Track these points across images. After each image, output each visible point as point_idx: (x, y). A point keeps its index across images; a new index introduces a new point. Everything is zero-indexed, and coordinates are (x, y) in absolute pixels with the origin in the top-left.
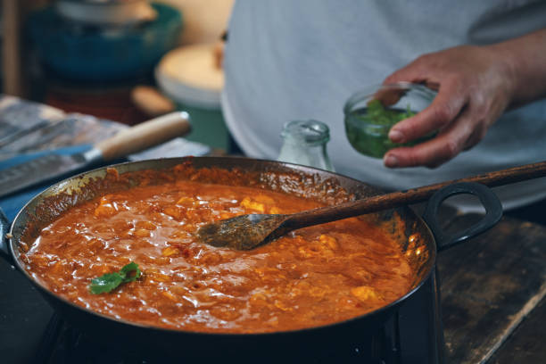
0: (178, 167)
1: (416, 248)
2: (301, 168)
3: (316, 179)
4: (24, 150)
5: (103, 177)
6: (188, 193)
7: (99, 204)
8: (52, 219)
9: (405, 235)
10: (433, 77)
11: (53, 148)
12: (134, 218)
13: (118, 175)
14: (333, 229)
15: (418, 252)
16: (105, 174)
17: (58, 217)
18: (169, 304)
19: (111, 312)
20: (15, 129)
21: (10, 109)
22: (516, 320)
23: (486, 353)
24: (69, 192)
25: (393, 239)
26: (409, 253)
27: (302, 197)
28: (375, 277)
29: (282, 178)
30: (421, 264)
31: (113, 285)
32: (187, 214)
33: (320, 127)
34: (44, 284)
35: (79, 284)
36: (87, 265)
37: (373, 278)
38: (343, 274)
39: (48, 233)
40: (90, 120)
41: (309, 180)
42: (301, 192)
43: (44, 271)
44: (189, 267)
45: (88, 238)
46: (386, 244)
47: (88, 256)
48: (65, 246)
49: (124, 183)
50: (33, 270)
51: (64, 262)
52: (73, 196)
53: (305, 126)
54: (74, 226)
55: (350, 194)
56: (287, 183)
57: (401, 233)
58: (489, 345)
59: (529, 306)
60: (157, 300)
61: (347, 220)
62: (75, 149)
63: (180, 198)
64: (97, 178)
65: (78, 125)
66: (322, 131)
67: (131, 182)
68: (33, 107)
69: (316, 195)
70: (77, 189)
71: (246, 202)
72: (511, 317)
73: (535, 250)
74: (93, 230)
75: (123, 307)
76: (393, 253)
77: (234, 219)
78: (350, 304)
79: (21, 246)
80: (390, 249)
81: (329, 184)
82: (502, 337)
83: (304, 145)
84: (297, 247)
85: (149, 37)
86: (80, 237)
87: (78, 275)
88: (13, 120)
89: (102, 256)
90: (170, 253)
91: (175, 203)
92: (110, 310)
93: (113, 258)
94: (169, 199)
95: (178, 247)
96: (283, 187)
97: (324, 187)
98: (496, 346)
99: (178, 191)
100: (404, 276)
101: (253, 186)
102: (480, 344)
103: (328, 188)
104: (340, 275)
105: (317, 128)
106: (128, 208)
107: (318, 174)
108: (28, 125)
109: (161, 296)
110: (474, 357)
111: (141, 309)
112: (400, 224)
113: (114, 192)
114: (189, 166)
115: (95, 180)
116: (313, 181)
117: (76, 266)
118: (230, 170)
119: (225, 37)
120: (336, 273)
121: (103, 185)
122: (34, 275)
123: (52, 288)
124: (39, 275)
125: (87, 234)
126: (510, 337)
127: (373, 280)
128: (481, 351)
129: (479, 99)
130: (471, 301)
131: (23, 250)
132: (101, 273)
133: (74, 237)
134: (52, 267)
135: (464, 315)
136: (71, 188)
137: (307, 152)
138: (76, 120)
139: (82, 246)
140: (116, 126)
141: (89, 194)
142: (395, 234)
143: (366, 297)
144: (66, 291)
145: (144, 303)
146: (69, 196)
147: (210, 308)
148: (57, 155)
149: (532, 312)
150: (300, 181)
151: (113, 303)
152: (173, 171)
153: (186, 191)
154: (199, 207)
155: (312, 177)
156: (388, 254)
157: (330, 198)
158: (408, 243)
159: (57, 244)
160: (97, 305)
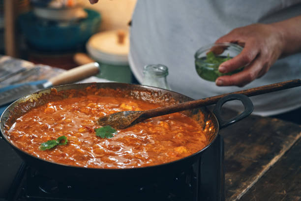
0: (88, 88)
1: (209, 127)
2: (152, 88)
3: (159, 94)
4: (12, 83)
5: (49, 93)
6: (93, 101)
7: (47, 107)
8: (22, 114)
9: (204, 121)
10: (241, 40)
11: (27, 82)
12: (64, 114)
13: (57, 92)
14: (167, 119)
15: (210, 130)
16: (50, 91)
17: (26, 113)
18: (80, 155)
19: (50, 159)
20: (8, 73)
21: (6, 62)
22: (266, 168)
23: (249, 184)
24: (31, 101)
25: (198, 123)
26: (206, 130)
27: (152, 103)
28: (188, 142)
29: (142, 93)
30: (211, 135)
31: (52, 146)
32: (92, 111)
33: (164, 68)
34: (16, 146)
35: (34, 145)
36: (39, 137)
37: (186, 142)
38: (171, 141)
39: (20, 121)
40: (47, 68)
41: (156, 95)
42: (152, 100)
43: (17, 140)
44: (91, 138)
45: (41, 123)
46: (194, 126)
47: (40, 132)
48: (29, 127)
49: (60, 96)
50: (11, 139)
51: (27, 135)
52: (33, 103)
53: (155, 68)
54: (34, 118)
55: (177, 101)
56: (145, 96)
57: (202, 120)
58: (251, 180)
59: (274, 161)
60: (74, 153)
61: (175, 113)
62: (39, 82)
63: (89, 104)
64: (46, 93)
65: (41, 70)
66: (164, 70)
67: (64, 96)
68: (18, 61)
69: (159, 102)
70: (35, 99)
71: (123, 105)
72: (263, 166)
73: (278, 133)
74: (43, 120)
75: (57, 157)
76: (198, 130)
77: (116, 114)
78: (173, 155)
79: (6, 127)
80: (196, 129)
81: (166, 96)
82: (258, 177)
83: (155, 76)
84: (148, 127)
85: (83, 26)
86: (36, 123)
87: (34, 141)
88: (7, 68)
89: (47, 132)
90: (82, 131)
91: (86, 106)
92: (50, 158)
93: (53, 133)
94: (83, 104)
95: (86, 128)
96: (143, 98)
97: (164, 98)
98: (255, 181)
99: (88, 100)
100: (202, 142)
101: (127, 98)
102: (246, 180)
103: (165, 98)
104: (169, 141)
105: (162, 68)
106: (62, 109)
107: (160, 91)
108: (15, 70)
109: (77, 152)
110: (243, 186)
111: (66, 158)
112: (202, 116)
113: (55, 101)
114: (94, 87)
115: (45, 94)
116: (158, 94)
117: (33, 137)
118: (115, 90)
119: (130, 24)
120: (167, 140)
121: (49, 97)
122: (11, 142)
123: (21, 148)
124: (14, 142)
125: (40, 122)
126: (263, 177)
127: (186, 143)
128: (247, 184)
129: (266, 51)
130: (243, 159)
131: (7, 129)
132: (46, 140)
133: (33, 123)
134: (21, 137)
135: (239, 165)
136: (32, 98)
137: (157, 81)
138: (40, 68)
139: (37, 127)
140: (60, 71)
141: (42, 101)
142: (200, 121)
143: (182, 152)
144: (27, 149)
145: (67, 155)
146: (31, 103)
147: (101, 157)
148: (29, 85)
149: (275, 164)
150: (151, 94)
151: (52, 155)
152: (85, 90)
153: (92, 100)
154: (98, 108)
155: (158, 93)
156: (195, 131)
157: (166, 103)
158: (205, 125)
159: (24, 126)
160: (43, 156)
